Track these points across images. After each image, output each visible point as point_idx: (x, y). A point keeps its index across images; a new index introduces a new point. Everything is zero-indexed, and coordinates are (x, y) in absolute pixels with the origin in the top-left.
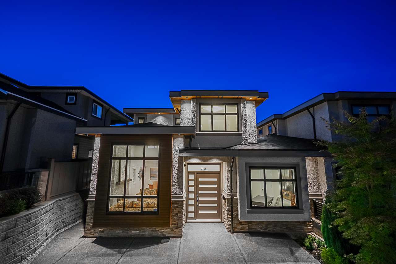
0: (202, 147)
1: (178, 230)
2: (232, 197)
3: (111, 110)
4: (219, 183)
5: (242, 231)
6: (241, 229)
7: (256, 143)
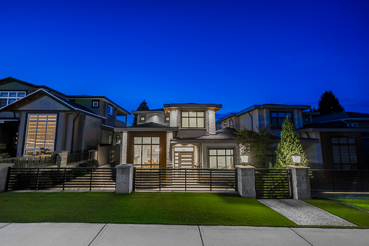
0: (183, 137)
2: (199, 165)
3: (118, 108)
4: (193, 158)
7: (215, 135)
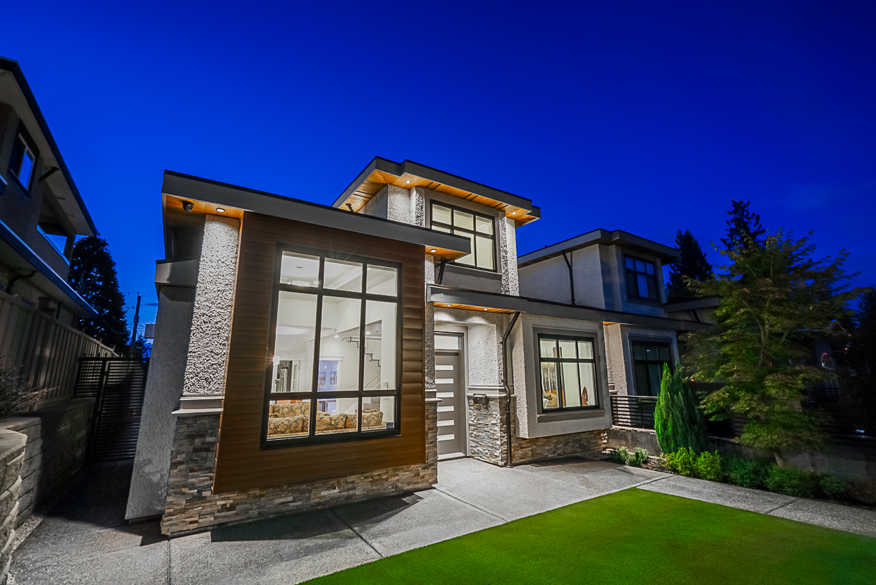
1: (429, 471)
2: (507, 394)
4: (459, 374)
5: (523, 460)
6: (520, 459)
